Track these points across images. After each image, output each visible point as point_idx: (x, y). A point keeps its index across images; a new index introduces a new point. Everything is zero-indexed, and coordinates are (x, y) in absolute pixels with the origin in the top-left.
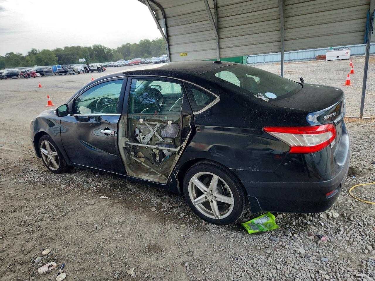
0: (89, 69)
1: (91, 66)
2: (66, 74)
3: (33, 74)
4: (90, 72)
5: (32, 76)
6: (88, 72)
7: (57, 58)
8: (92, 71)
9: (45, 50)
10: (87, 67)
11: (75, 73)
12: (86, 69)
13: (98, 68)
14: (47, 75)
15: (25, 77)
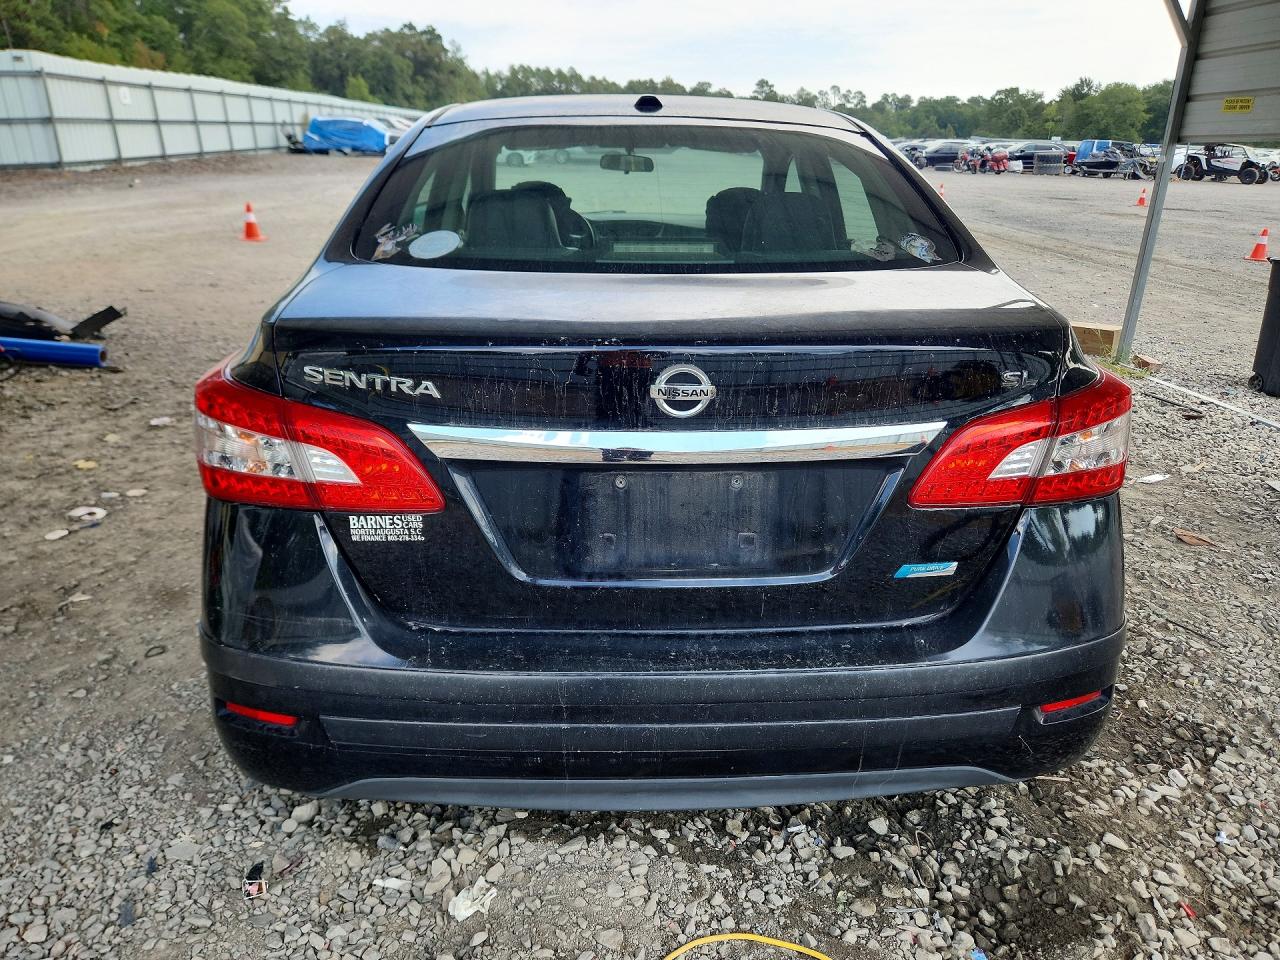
0: (1205, 167)
1: (1219, 154)
2: (1107, 176)
3: (997, 160)
4: (1207, 178)
5: (992, 169)
6: (1200, 179)
7: (1148, 116)
8: (1221, 175)
9: (1118, 85)
10: (1203, 159)
11: (1140, 173)
12: (1195, 166)
13: (1249, 164)
14: (1042, 171)
15: (969, 169)
